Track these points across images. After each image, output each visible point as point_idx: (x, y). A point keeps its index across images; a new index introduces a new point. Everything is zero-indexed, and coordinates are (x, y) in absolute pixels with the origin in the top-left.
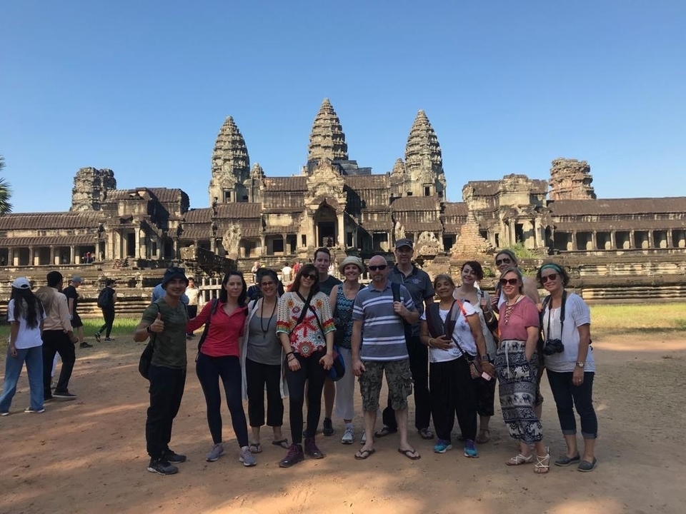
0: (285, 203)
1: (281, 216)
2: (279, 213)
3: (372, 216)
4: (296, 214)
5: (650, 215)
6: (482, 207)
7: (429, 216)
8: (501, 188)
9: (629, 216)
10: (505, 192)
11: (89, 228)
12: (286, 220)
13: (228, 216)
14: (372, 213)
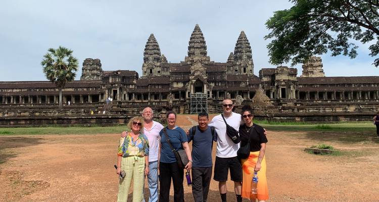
0: (179, 77)
1: (179, 84)
2: (177, 82)
3: (218, 84)
4: (185, 82)
5: (344, 85)
6: (267, 80)
7: (244, 84)
8: (276, 72)
9: (334, 85)
10: (277, 74)
11: (96, 87)
12: (181, 85)
13: (155, 83)
14: (218, 83)
